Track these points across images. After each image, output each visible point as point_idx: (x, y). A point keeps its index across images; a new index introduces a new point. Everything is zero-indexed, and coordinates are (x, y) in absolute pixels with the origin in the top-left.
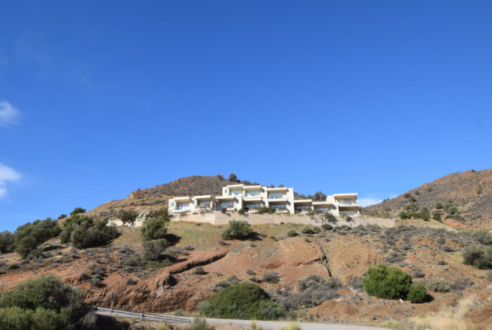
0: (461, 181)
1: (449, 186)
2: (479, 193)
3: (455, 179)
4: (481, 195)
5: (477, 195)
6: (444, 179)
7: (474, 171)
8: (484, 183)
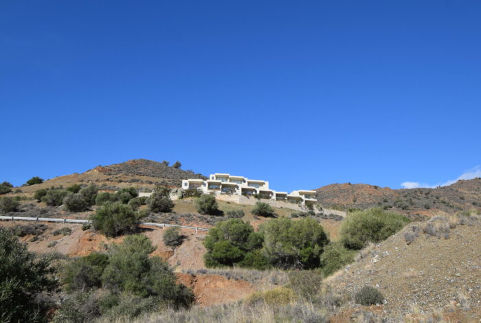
0: (341, 191)
1: (332, 194)
2: (355, 201)
3: (336, 188)
4: (356, 203)
5: (353, 203)
6: (326, 187)
7: (350, 184)
8: (358, 194)
